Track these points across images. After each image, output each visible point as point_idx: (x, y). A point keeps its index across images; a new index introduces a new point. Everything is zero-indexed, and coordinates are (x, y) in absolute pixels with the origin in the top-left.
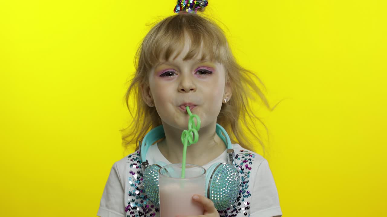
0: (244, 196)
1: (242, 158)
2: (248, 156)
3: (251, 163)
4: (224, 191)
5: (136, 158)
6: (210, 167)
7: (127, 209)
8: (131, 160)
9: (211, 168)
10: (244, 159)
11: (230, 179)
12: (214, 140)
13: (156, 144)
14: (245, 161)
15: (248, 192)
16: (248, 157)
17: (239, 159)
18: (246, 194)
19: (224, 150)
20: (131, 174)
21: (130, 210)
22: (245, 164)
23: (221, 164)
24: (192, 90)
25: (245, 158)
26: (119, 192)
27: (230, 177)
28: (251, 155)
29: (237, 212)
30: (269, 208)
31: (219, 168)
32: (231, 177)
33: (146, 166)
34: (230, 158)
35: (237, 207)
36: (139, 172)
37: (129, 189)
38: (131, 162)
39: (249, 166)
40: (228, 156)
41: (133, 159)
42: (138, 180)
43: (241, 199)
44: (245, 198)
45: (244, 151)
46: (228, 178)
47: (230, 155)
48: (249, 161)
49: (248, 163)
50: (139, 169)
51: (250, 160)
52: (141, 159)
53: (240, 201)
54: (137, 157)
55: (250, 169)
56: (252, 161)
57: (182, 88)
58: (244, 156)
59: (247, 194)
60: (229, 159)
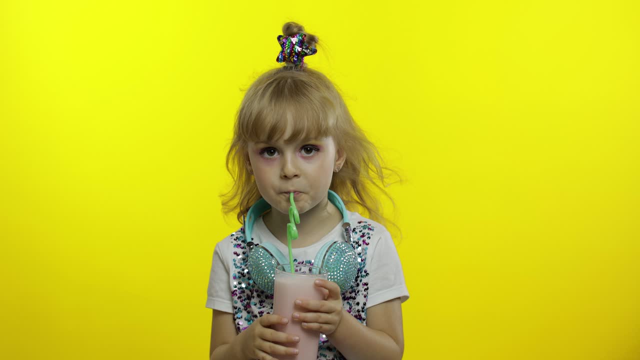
0: (362, 276)
1: (360, 232)
2: (367, 229)
3: (369, 238)
4: (338, 275)
5: (241, 237)
6: (321, 248)
7: (233, 293)
8: (235, 240)
9: (323, 249)
10: (361, 234)
11: (345, 260)
12: (327, 211)
13: (261, 219)
14: (363, 236)
15: (365, 272)
16: (366, 231)
17: (356, 233)
18: (363, 273)
19: (340, 221)
20: (236, 255)
21: (237, 295)
22: (362, 239)
23: (335, 242)
24: (296, 176)
25: (362, 232)
26: (224, 276)
27: (344, 258)
28: (370, 227)
29: (356, 294)
30: (388, 290)
31: (332, 248)
32: (347, 258)
33: (252, 247)
34: (347, 233)
35: (355, 288)
36: (244, 253)
37: (234, 271)
38: (235, 242)
39: (367, 241)
40: (344, 230)
41: (237, 238)
42: (244, 262)
43: (359, 279)
44: (362, 279)
45: (363, 222)
46: (342, 259)
47: (347, 230)
48: (367, 236)
49: (365, 238)
50: (243, 250)
51: (368, 234)
52: (245, 237)
53: (358, 281)
54: (242, 235)
55: (367, 244)
56: (370, 235)
57: (284, 175)
58: (362, 229)
59: (365, 274)
60: (345, 234)
